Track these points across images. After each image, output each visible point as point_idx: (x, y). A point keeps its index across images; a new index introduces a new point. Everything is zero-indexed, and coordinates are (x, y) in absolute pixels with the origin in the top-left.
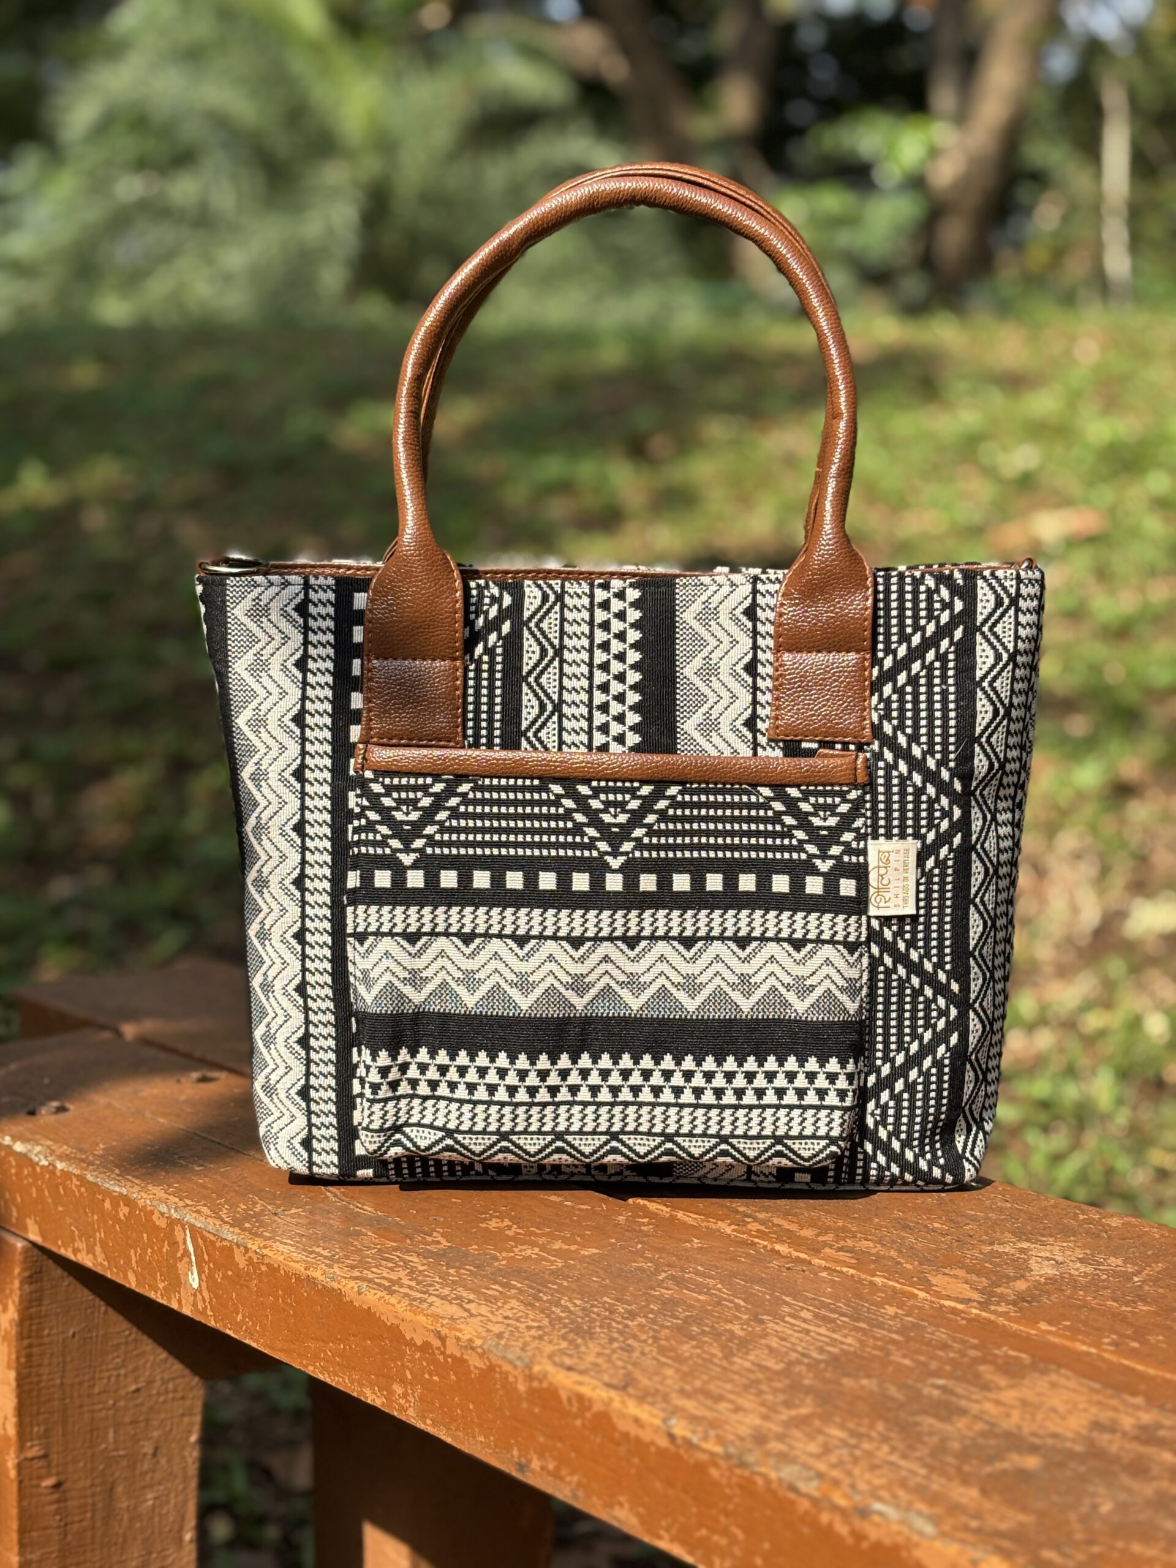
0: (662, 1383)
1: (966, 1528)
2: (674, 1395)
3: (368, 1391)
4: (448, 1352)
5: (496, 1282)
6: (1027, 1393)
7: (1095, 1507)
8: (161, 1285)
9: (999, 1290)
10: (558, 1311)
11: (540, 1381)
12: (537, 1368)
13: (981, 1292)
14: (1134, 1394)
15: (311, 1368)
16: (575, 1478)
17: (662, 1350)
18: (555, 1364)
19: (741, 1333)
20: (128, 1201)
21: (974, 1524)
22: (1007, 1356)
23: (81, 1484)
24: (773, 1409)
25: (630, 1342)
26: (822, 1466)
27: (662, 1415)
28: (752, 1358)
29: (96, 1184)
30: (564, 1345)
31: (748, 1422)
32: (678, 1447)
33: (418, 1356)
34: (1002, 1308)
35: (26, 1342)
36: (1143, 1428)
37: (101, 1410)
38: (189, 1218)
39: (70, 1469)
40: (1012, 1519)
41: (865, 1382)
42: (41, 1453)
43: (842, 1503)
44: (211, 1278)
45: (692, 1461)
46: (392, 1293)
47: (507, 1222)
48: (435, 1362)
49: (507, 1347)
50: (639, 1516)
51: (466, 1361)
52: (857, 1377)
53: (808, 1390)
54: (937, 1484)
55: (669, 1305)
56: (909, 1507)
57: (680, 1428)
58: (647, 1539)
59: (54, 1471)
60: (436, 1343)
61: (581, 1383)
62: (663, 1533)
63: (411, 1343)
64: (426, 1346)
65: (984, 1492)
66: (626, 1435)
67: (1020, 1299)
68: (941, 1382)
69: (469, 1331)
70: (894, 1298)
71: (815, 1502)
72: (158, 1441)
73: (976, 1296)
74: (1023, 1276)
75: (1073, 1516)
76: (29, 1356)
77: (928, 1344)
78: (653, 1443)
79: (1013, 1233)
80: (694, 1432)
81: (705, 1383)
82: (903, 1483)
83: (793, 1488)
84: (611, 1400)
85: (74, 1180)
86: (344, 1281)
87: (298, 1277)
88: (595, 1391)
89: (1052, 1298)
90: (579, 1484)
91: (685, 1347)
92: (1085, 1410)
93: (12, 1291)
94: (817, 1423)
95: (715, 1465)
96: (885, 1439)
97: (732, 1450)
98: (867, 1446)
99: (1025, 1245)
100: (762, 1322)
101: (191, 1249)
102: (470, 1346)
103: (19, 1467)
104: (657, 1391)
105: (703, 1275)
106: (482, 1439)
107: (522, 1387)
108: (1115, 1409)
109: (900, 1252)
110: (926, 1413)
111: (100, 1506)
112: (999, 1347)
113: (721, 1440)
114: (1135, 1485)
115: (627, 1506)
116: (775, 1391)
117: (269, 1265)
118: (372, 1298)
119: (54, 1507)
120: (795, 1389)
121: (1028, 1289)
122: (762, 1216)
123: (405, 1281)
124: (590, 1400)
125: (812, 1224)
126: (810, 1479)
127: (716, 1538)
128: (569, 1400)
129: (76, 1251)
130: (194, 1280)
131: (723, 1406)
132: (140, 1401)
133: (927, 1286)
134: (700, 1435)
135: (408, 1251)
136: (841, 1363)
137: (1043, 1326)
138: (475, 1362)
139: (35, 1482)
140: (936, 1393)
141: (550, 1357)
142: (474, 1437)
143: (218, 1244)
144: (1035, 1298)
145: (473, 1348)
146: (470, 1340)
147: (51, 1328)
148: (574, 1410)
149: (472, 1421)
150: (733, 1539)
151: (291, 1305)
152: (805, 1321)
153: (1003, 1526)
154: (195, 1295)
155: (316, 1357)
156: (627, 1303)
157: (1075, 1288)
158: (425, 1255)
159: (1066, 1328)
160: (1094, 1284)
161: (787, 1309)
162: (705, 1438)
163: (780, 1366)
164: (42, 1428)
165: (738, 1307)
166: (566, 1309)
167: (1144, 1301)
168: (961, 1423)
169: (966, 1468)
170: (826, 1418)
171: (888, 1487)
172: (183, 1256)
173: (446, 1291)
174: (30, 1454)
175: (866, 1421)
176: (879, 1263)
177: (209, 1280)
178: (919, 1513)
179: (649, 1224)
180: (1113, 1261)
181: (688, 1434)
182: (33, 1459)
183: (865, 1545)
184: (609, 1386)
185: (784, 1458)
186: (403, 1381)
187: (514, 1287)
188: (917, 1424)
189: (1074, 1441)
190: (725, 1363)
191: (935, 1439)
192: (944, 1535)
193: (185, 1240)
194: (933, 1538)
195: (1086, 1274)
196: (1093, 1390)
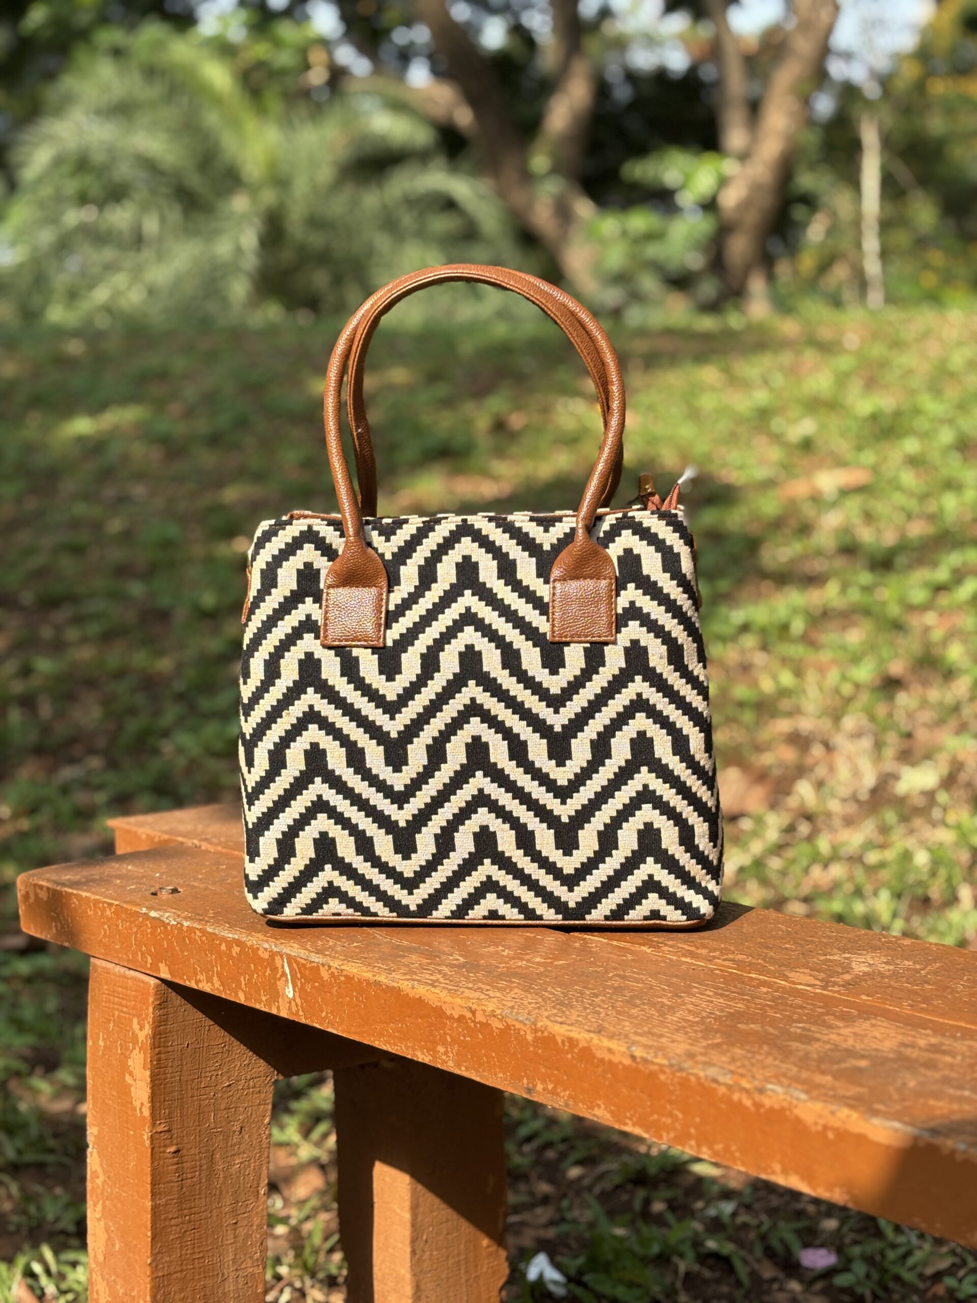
0: (622, 1029)
1: (826, 1095)
2: (631, 1035)
3: (419, 1054)
4: (477, 1020)
5: (502, 980)
6: (856, 1030)
7: (905, 1084)
8: (264, 998)
9: (833, 979)
10: (546, 994)
11: (543, 1032)
12: (539, 1024)
13: (821, 981)
14: (925, 1029)
15: (377, 1042)
16: (567, 1093)
17: (619, 1013)
18: (552, 1021)
19: (669, 1003)
20: (239, 943)
21: (831, 1093)
22: (842, 1011)
23: (192, 1152)
24: (696, 1040)
25: (597, 1009)
26: (732, 1068)
27: (626, 1045)
28: (678, 1015)
29: (214, 934)
30: (555, 1011)
31: (681, 1047)
32: (638, 1063)
33: (455, 1025)
34: (836, 988)
35: (157, 1050)
36: (933, 1045)
37: (206, 1099)
38: (286, 950)
39: (185, 1140)
40: (853, 1090)
41: (752, 1026)
42: (166, 1129)
43: (747, 1085)
44: (302, 989)
45: (647, 1072)
46: (435, 987)
47: (501, 948)
48: (468, 1028)
49: (517, 1013)
50: (611, 1112)
51: (490, 1025)
52: (747, 1024)
53: (717, 1031)
54: (805, 1075)
55: (617, 990)
56: (789, 1086)
57: (638, 1052)
58: (617, 1126)
59: (175, 1142)
60: (469, 1015)
61: (571, 1031)
62: (627, 1121)
63: (451, 1018)
64: (461, 1018)
65: (835, 1077)
66: (602, 1061)
67: (847, 984)
68: (801, 1025)
69: (490, 1007)
70: (764, 984)
71: (729, 1087)
72: (243, 1122)
73: (818, 983)
74: (848, 972)
75: (891, 1089)
76: (159, 1060)
77: (791, 1006)
78: (620, 1063)
79: (839, 949)
80: (648, 1053)
81: (650, 1028)
82: (784, 1075)
83: (715, 1080)
84: (592, 1039)
85: (198, 933)
86: (401, 982)
87: (368, 982)
88: (582, 1036)
89: (869, 983)
90: (570, 1096)
91: (633, 1011)
92: (894, 1037)
93: (147, 1015)
94: (725, 1047)
95: (663, 1072)
96: (769, 1054)
97: (674, 1062)
98: (758, 1057)
99: (847, 955)
100: (681, 997)
101: (288, 971)
102: (493, 1014)
103: (152, 1138)
104: (620, 1034)
105: (638, 973)
106: (501, 1075)
107: (530, 1037)
108: (914, 1036)
109: (765, 961)
110: (794, 1040)
111: (205, 1167)
112: (837, 1007)
113: (666, 1056)
114: (929, 1073)
115: (603, 1106)
116: (696, 1032)
117: (346, 977)
118: (421, 991)
119: (175, 1167)
120: (708, 1031)
121: (852, 979)
122: (670, 943)
123: (441, 980)
124: (577, 1041)
125: (704, 946)
126: (725, 1074)
127: (664, 1119)
128: (563, 1042)
129: (197, 982)
130: (290, 992)
131: (663, 1040)
132: (231, 1093)
133: (786, 978)
134: (652, 1055)
135: (439, 965)
136: (737, 1016)
137: (864, 997)
138: (496, 1024)
139: (162, 1149)
140: (799, 1031)
141: (547, 1017)
142: (496, 1075)
143: (308, 966)
144: (856, 983)
145: (494, 1016)
146: (493, 1011)
147: (174, 1041)
148: (566, 1048)
149: (494, 1064)
150: (676, 1119)
151: (362, 1002)
152: (709, 996)
153: (849, 1094)
154: (290, 1003)
155: (381, 1035)
156: (591, 989)
157: (882, 978)
158: (452, 966)
159: (879, 998)
160: (895, 975)
161: (695, 990)
162: (656, 1056)
163: (697, 1019)
164: (167, 1111)
165: (664, 990)
166: (551, 993)
167: (928, 983)
168: (817, 1045)
169: (823, 1067)
170: (733, 1045)
171: (776, 1076)
172: (281, 976)
173: (471, 985)
174: (159, 1129)
175: (756, 1045)
176: (752, 967)
177: (301, 991)
178: (796, 1089)
179: (596, 947)
180: (906, 962)
181: (645, 1055)
182: (161, 1132)
183: (762, 1111)
184: (589, 1031)
185: (709, 1064)
186: (445, 1044)
187: (515, 982)
188: (788, 1046)
189: (888, 1052)
190: (661, 1019)
191: (801, 1054)
192: (812, 1098)
193: (283, 967)
194: (805, 1101)
195: (889, 970)
196: (897, 1027)
